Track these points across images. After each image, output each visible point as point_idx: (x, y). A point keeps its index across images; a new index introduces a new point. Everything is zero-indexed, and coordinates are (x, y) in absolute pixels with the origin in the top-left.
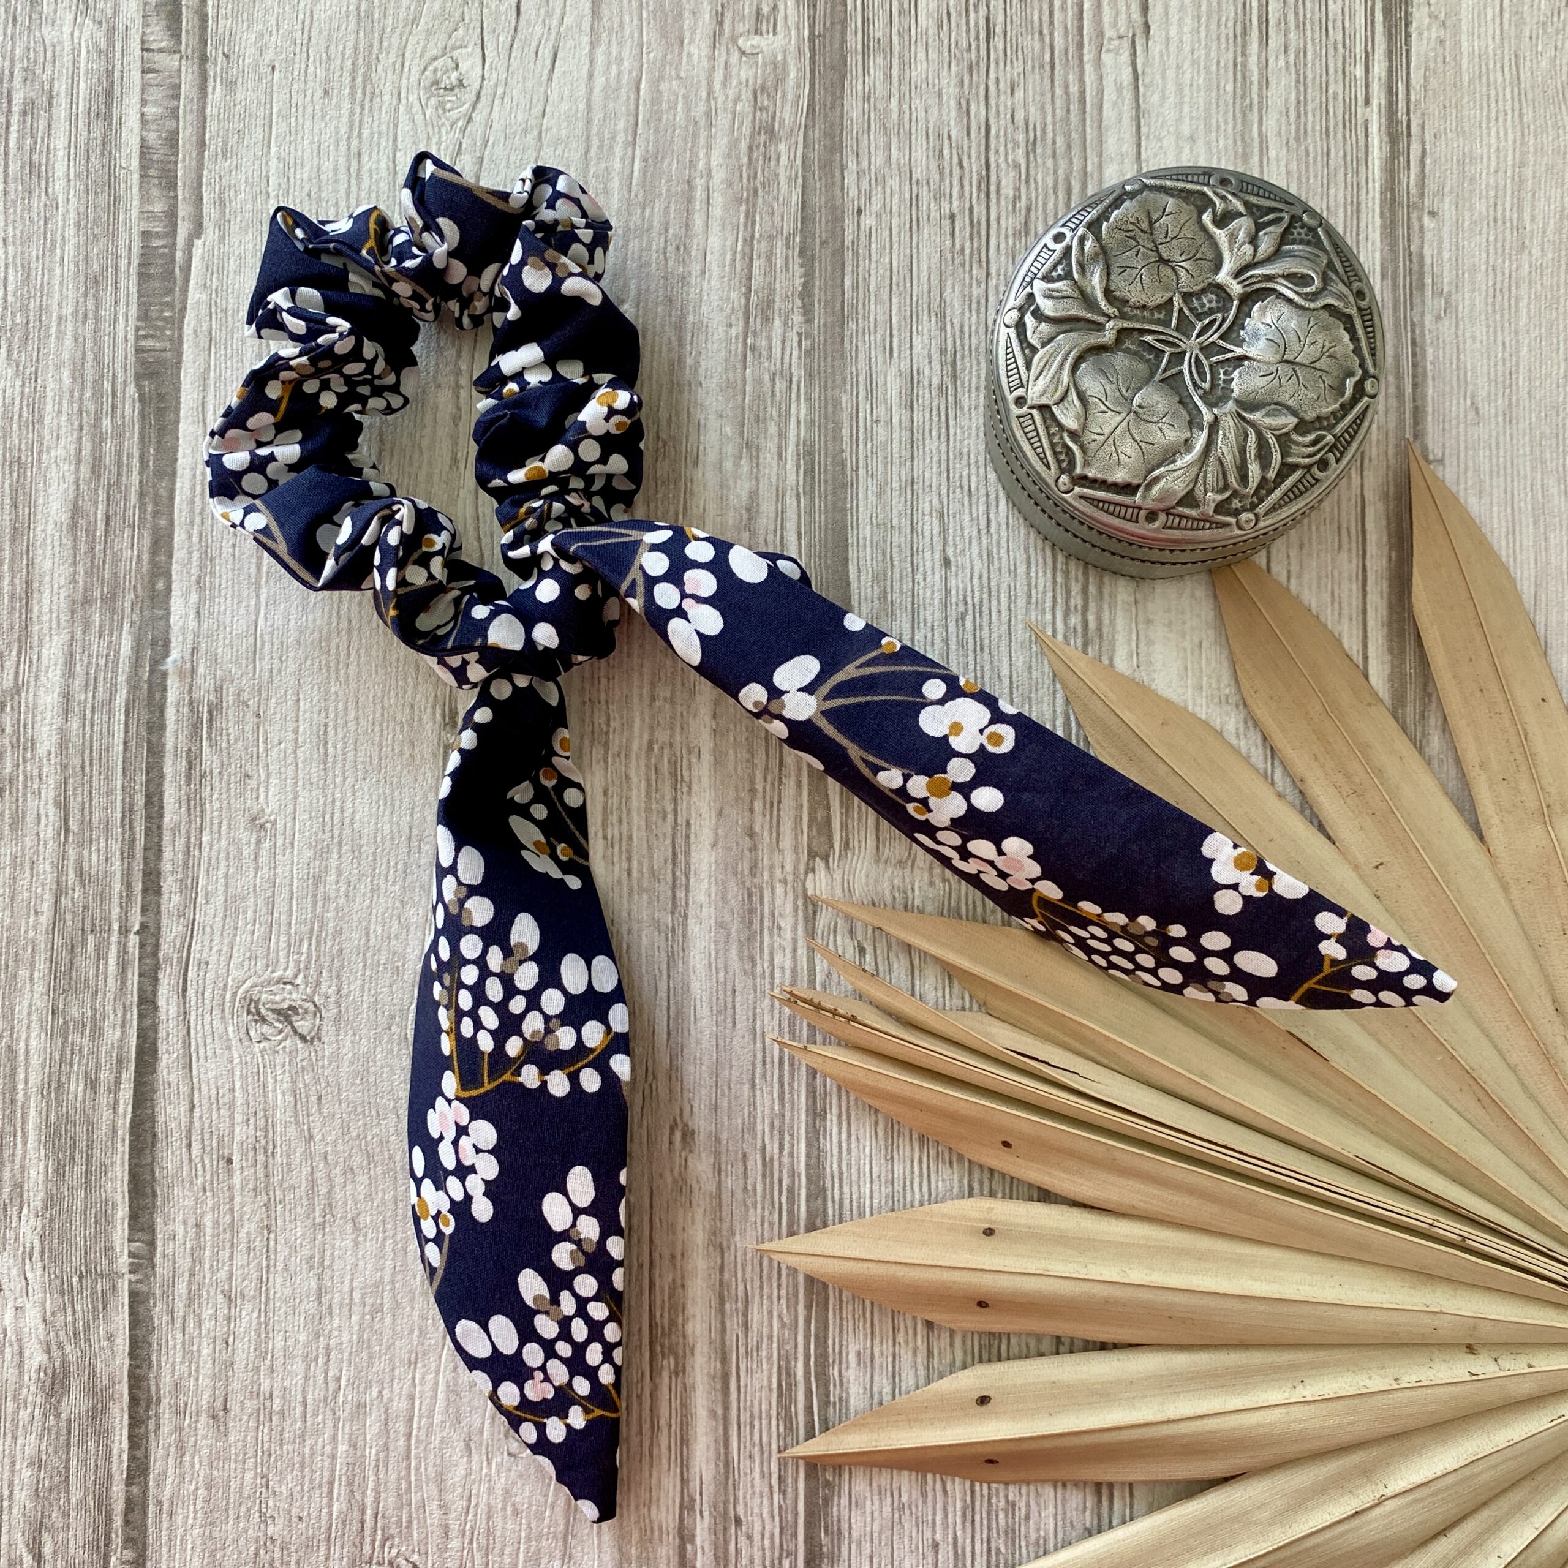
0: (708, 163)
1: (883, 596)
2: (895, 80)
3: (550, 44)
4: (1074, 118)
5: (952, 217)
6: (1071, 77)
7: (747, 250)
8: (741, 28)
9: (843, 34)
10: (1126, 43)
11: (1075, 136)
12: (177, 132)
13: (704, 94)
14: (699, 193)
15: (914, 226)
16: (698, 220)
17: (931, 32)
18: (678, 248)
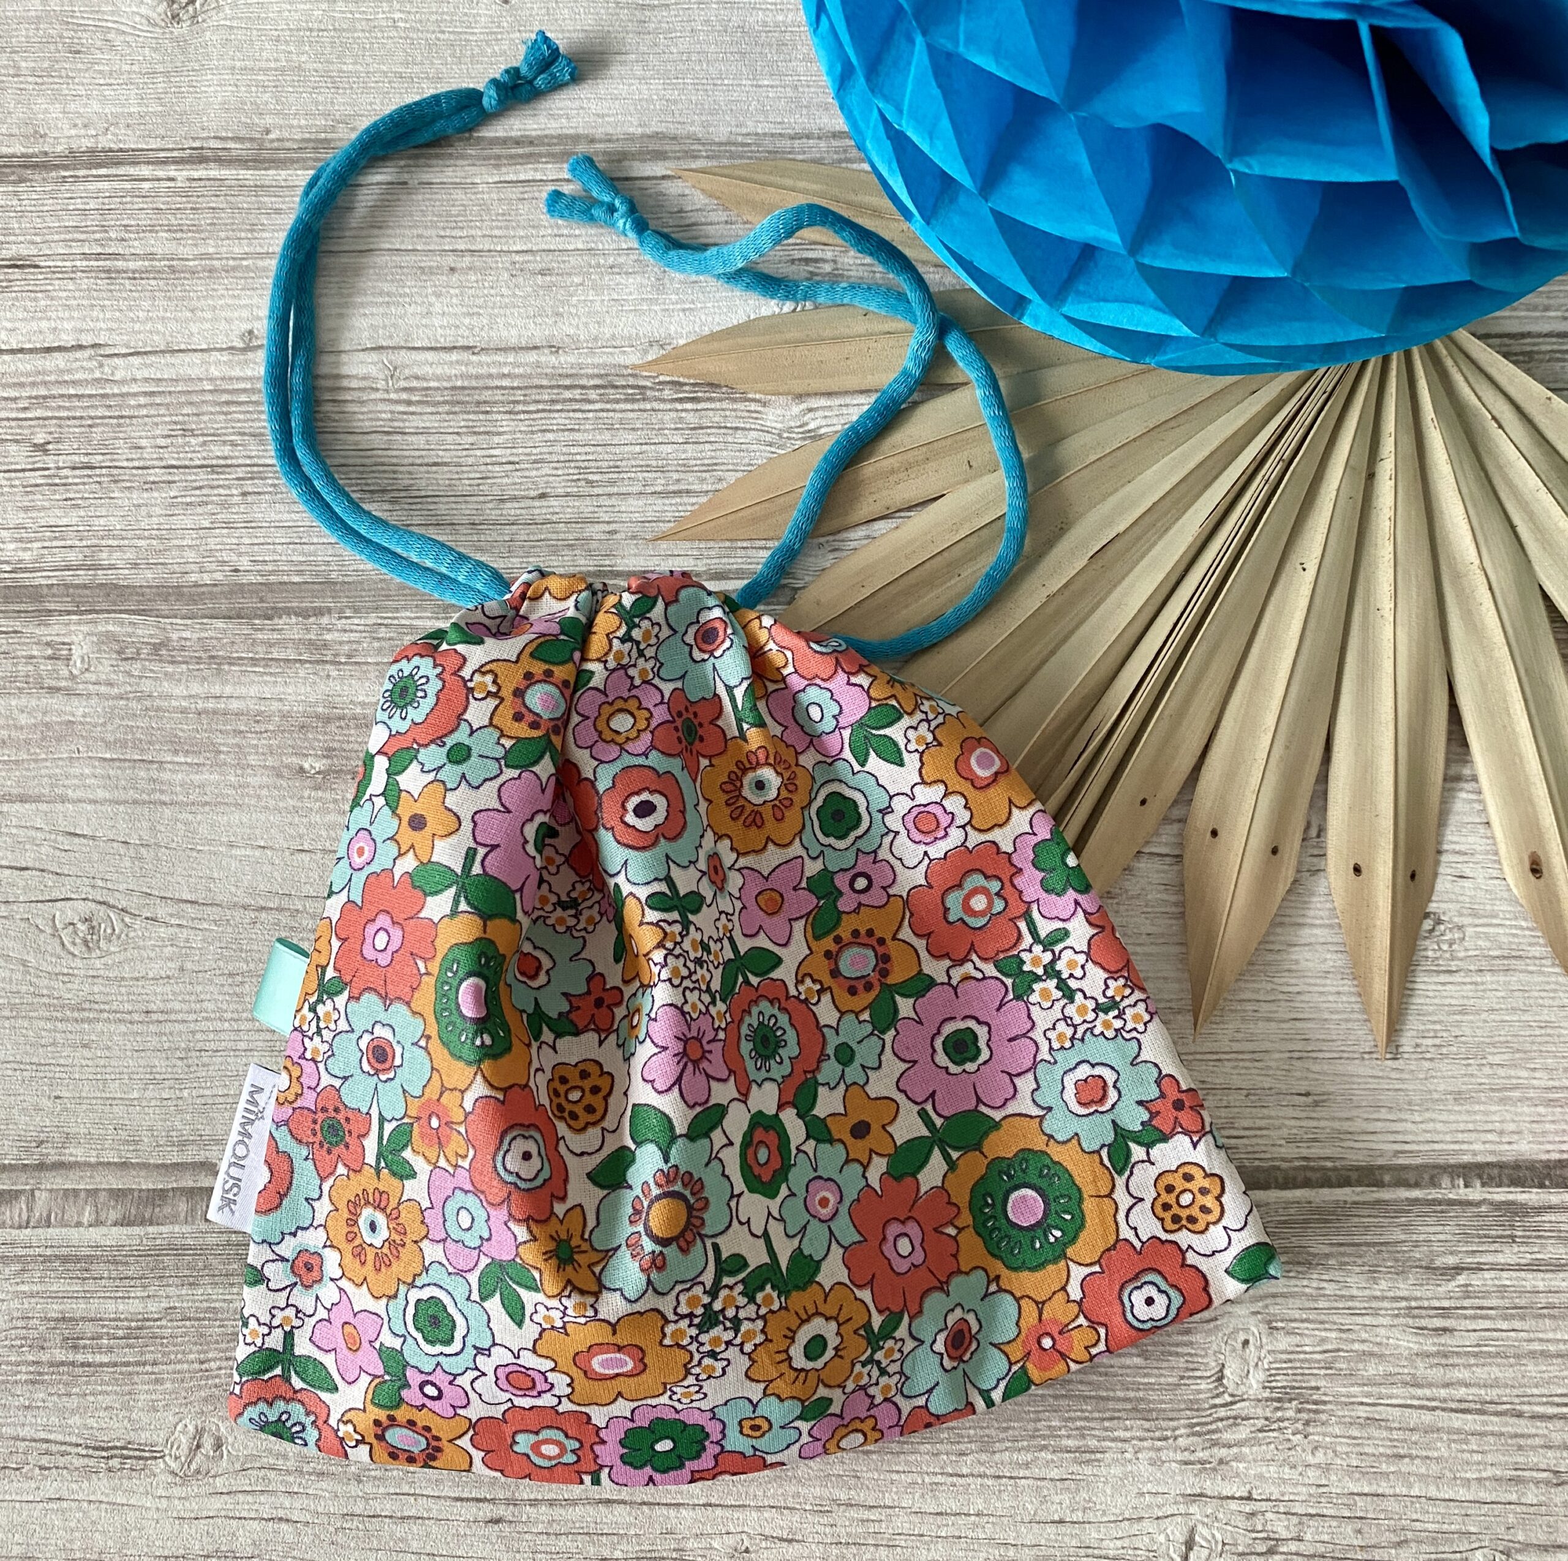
0: (184, 698)
1: (570, 546)
2: (122, 543)
3: (60, 838)
4: (168, 400)
5: (244, 494)
6: (132, 403)
7: (263, 663)
8: (65, 672)
9: (77, 586)
10: (107, 361)
11: (183, 399)
12: (111, 1191)
13: (122, 702)
14: (211, 705)
15: (250, 525)
16: (234, 705)
17: (82, 513)
18: (258, 722)
